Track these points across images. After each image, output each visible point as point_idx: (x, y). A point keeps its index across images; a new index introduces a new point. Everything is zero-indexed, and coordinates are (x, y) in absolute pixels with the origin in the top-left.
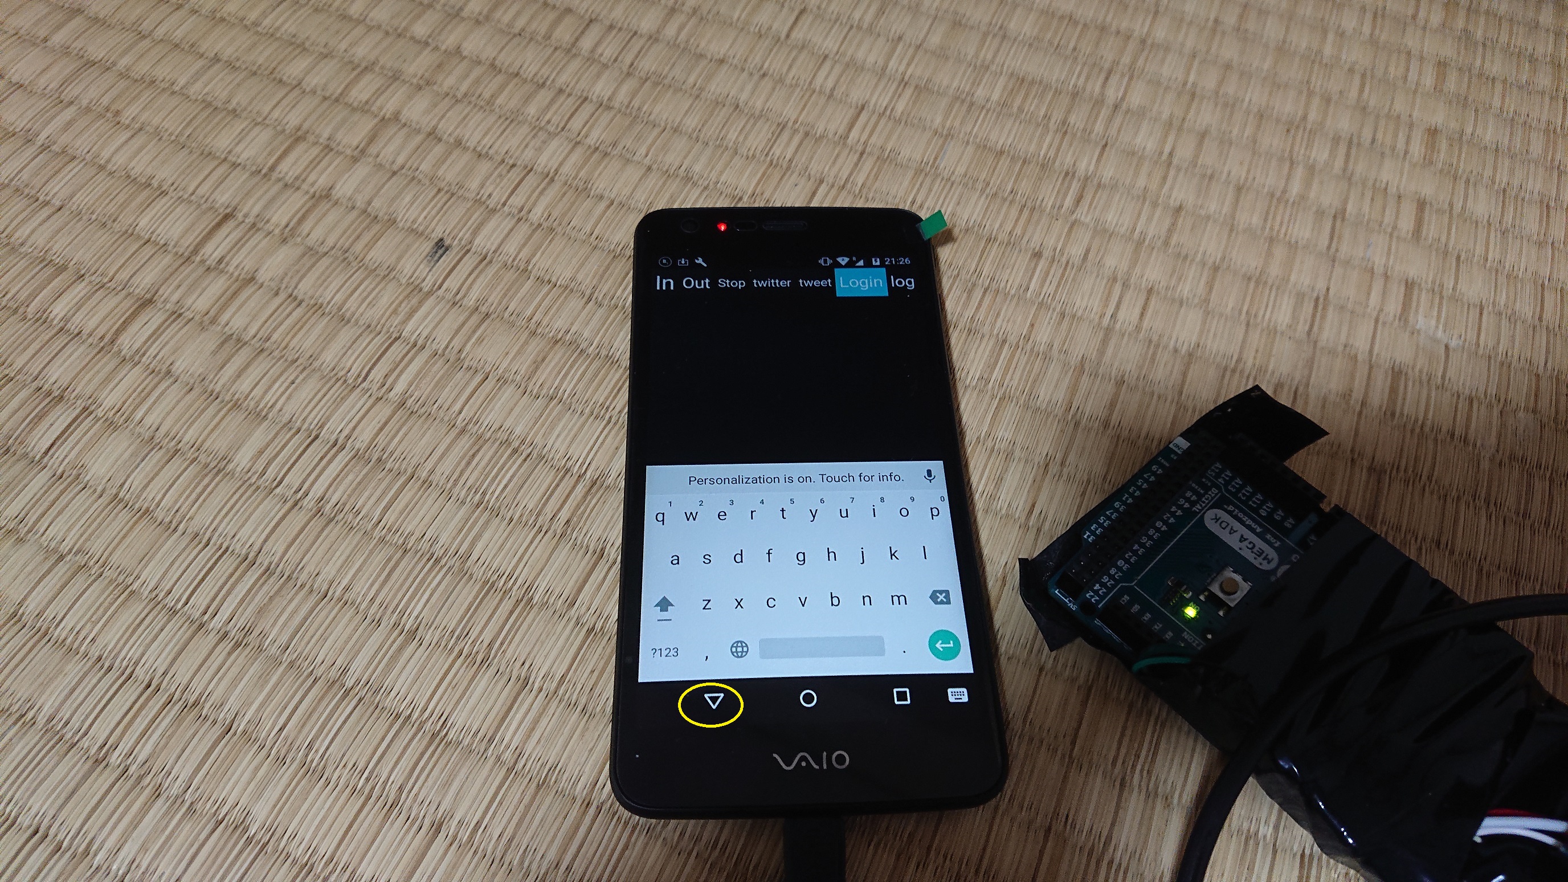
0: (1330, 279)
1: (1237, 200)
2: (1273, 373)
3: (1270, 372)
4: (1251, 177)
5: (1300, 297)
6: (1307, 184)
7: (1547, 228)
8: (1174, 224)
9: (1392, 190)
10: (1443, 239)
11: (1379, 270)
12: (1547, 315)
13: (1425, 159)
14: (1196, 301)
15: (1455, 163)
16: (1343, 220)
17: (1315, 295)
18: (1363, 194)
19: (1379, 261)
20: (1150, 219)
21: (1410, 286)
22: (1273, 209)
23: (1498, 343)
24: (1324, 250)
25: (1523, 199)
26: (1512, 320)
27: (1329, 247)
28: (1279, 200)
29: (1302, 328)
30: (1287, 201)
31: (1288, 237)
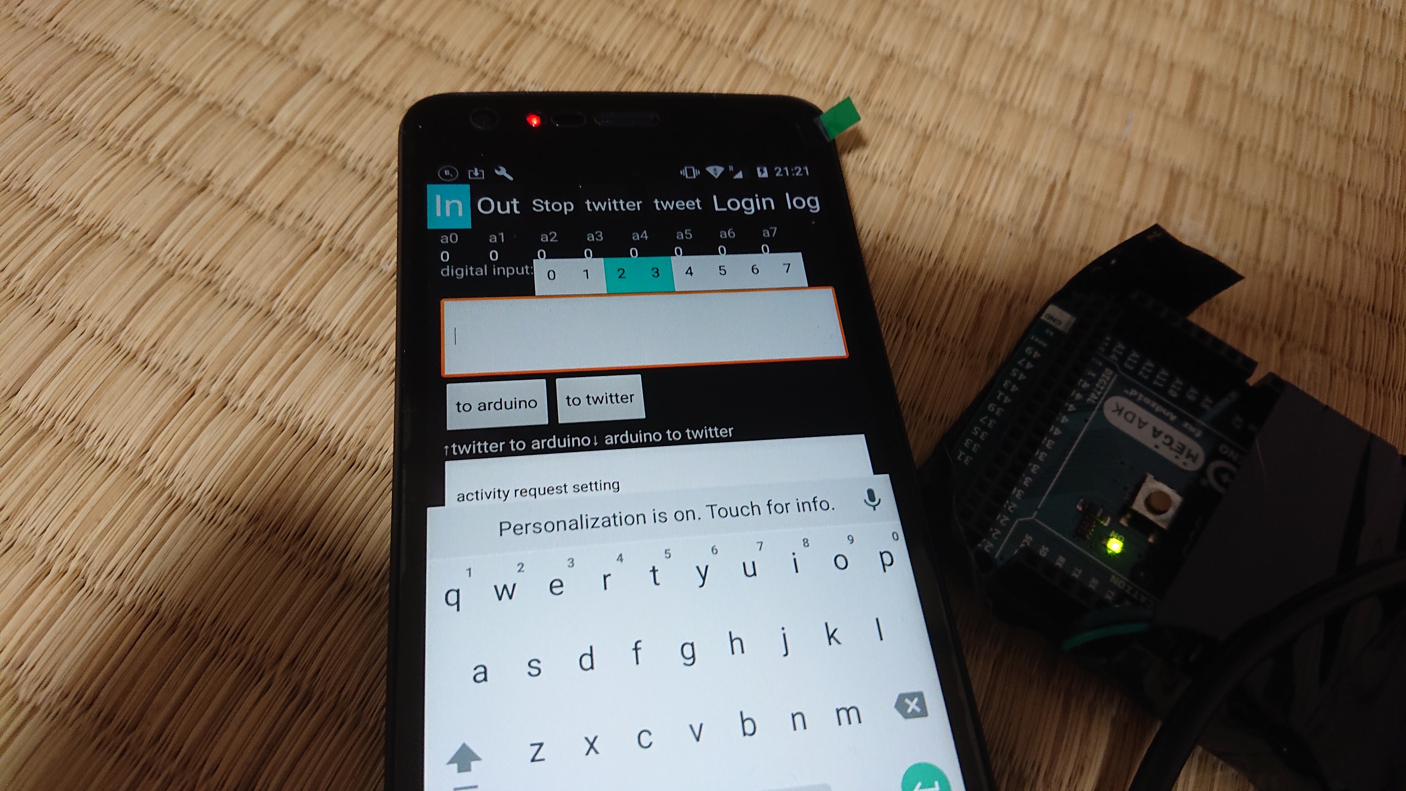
0: (1072, 161)
1: (965, 52)
2: (983, 277)
3: (979, 276)
4: (986, 25)
5: (1032, 181)
6: (1058, 39)
7: (1349, 120)
8: (879, 76)
9: (1164, 56)
10: (1223, 121)
11: (1138, 154)
12: (1345, 227)
13: (1206, 24)
14: (895, 177)
15: (1243, 31)
16: (1098, 87)
17: (1051, 180)
18: (1126, 58)
19: (1138, 142)
20: (849, 66)
21: (1175, 177)
23: (1284, 257)
24: (1070, 123)
25: (1323, 82)
26: (1303, 230)
27: (1076, 121)
28: (1019, 57)
29: (1029, 222)
30: (1029, 60)
31: (1024, 105)
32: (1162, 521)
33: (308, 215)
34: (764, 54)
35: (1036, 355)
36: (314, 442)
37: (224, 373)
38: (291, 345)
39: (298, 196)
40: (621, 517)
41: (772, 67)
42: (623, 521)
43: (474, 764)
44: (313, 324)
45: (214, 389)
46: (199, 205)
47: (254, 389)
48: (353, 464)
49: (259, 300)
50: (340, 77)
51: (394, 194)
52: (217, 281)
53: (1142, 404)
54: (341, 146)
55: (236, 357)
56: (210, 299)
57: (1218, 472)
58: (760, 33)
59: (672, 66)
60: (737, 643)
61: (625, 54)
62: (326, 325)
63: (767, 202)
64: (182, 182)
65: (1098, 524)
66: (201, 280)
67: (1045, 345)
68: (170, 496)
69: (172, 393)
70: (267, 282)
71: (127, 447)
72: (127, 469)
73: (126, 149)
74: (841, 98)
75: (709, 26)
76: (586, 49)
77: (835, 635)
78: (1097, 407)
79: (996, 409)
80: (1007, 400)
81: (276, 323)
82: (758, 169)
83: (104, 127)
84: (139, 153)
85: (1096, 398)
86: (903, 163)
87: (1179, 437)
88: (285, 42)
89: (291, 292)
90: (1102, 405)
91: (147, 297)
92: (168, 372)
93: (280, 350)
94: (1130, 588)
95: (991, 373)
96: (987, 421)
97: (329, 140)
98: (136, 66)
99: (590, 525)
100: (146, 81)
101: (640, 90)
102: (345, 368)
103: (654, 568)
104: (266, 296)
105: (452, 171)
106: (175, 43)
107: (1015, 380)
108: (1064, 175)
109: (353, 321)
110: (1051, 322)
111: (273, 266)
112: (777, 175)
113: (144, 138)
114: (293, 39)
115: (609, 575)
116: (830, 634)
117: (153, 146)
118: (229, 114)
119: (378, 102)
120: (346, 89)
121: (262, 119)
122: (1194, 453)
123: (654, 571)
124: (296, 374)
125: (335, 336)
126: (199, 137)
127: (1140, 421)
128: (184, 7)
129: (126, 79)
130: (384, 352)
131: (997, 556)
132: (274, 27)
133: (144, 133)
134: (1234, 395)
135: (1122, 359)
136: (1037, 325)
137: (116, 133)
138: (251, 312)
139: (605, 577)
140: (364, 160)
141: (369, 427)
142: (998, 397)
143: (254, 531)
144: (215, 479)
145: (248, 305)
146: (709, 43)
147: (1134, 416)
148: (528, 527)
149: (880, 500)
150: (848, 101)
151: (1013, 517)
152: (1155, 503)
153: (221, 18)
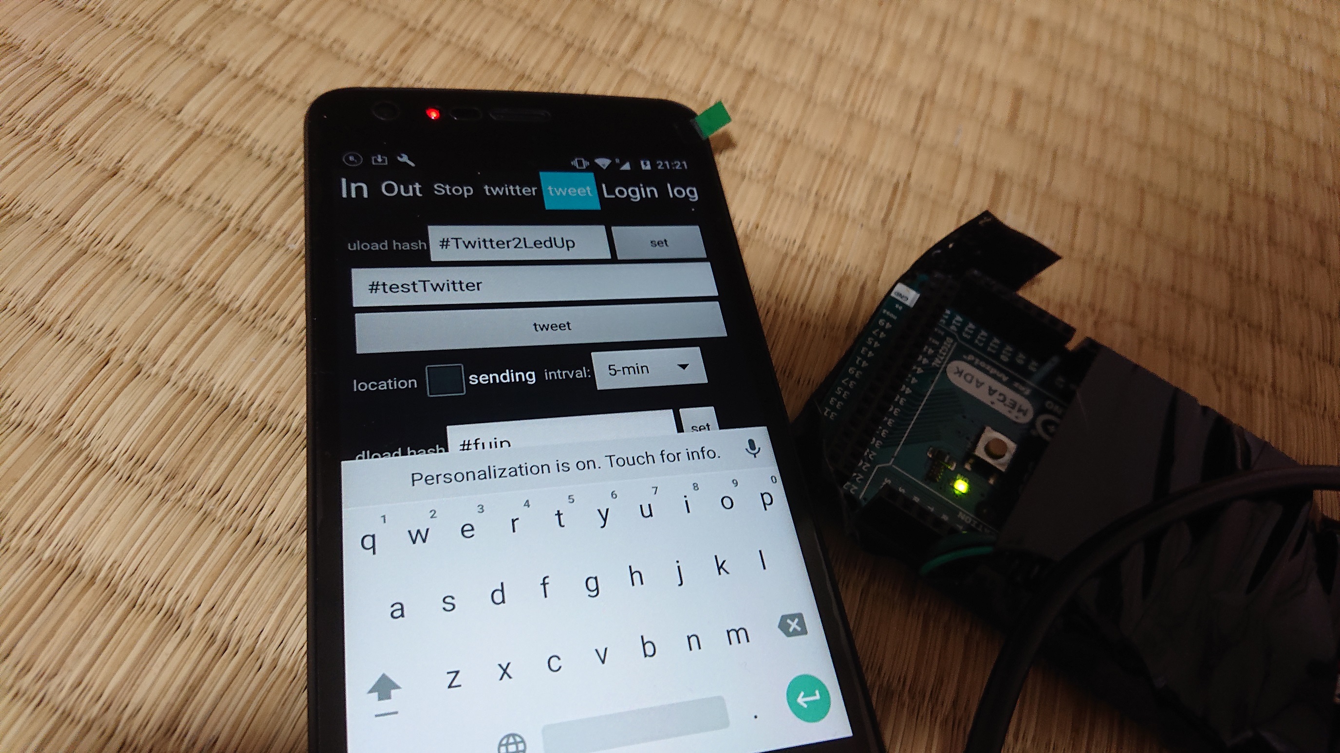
0: (912, 164)
1: (818, 70)
2: (840, 263)
3: (836, 261)
4: (835, 48)
5: (878, 181)
6: (896, 60)
7: (1147, 131)
8: (744, 87)
9: (988, 77)
10: (1040, 131)
11: (967, 159)
12: (1147, 220)
13: (1024, 49)
14: (761, 175)
15: (1056, 55)
16: (932, 102)
17: (895, 180)
18: (956, 78)
19: (967, 149)
20: (717, 78)
21: (1000, 179)
22: (856, 83)
23: (1095, 246)
24: (909, 133)
25: (1124, 100)
26: (1110, 223)
27: (914, 131)
29: (877, 215)
30: (871, 79)
31: (869, 117)
32: (1001, 464)
33: (215, 198)
34: (641, 64)
35: (888, 325)
36: (226, 407)
37: (136, 343)
38: (202, 317)
39: (206, 180)
40: (526, 467)
41: (649, 77)
42: (529, 470)
43: (394, 692)
44: (223, 297)
45: (128, 357)
46: (111, 189)
47: (167, 357)
48: (265, 426)
49: (169, 274)
50: (245, 74)
51: (300, 179)
52: (129, 257)
53: (978, 367)
54: (246, 136)
55: (150, 327)
56: (122, 275)
57: (1046, 424)
58: (637, 47)
59: (559, 72)
60: (636, 576)
61: (515, 61)
62: (235, 298)
63: (651, 191)
64: (93, 168)
65: (946, 468)
66: (114, 256)
67: (895, 318)
68: (87, 458)
69: (87, 362)
70: (177, 259)
71: (43, 412)
72: (43, 432)
73: (35, 136)
74: (712, 104)
75: (591, 40)
76: (478, 55)
77: (724, 566)
78: (941, 371)
79: (855, 373)
80: (864, 364)
81: (188, 296)
82: (642, 162)
83: (11, 114)
84: (50, 140)
85: (940, 362)
86: (768, 162)
87: (1011, 394)
88: (191, 43)
89: (200, 268)
90: (945, 368)
91: (61, 273)
92: (83, 342)
93: (192, 321)
94: (975, 522)
95: (850, 342)
96: (848, 382)
97: (235, 130)
98: (43, 59)
99: (498, 475)
100: (54, 74)
101: (531, 90)
102: (255, 338)
103: (558, 511)
104: (176, 272)
105: (356, 157)
106: (83, 39)
107: (870, 348)
108: (905, 176)
109: (261, 295)
110: (899, 298)
111: (182, 245)
112: (660, 167)
113: (54, 125)
114: (199, 40)
115: (517, 519)
116: (720, 565)
117: (63, 134)
118: (139, 106)
119: (282, 97)
120: (250, 85)
121: (170, 111)
122: (1024, 408)
123: (559, 514)
124: (207, 343)
125: (244, 309)
126: (109, 127)
127: (977, 381)
128: (90, 6)
129: (33, 70)
130: (292, 323)
131: (861, 497)
132: (181, 28)
133: (55, 120)
134: (1055, 360)
135: (961, 329)
136: (889, 301)
137: (25, 121)
138: (162, 286)
139: (513, 521)
140: (269, 148)
141: (279, 392)
142: (857, 362)
143: (169, 489)
144: (129, 443)
145: (159, 281)
146: (591, 54)
147: (973, 377)
148: (439, 477)
149: (759, 449)
150: (719, 105)
151: (873, 463)
152: (993, 449)
153: (129, 19)
